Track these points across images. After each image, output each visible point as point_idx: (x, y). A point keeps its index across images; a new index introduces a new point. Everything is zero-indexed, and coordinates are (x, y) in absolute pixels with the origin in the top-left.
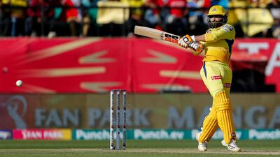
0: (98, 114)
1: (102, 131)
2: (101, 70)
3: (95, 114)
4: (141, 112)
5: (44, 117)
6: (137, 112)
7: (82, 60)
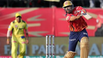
0: (37, 48)
1: (39, 57)
2: (38, 25)
3: (35, 48)
4: (59, 47)
5: (9, 50)
6: (57, 47)
7: (29, 20)
